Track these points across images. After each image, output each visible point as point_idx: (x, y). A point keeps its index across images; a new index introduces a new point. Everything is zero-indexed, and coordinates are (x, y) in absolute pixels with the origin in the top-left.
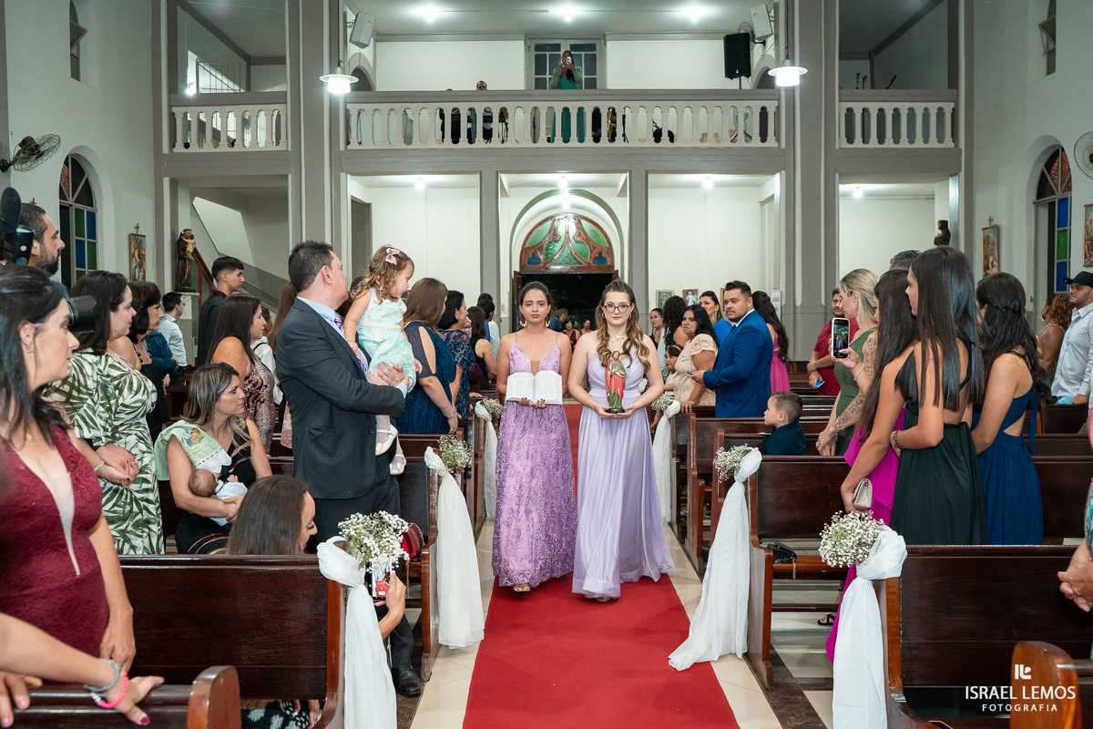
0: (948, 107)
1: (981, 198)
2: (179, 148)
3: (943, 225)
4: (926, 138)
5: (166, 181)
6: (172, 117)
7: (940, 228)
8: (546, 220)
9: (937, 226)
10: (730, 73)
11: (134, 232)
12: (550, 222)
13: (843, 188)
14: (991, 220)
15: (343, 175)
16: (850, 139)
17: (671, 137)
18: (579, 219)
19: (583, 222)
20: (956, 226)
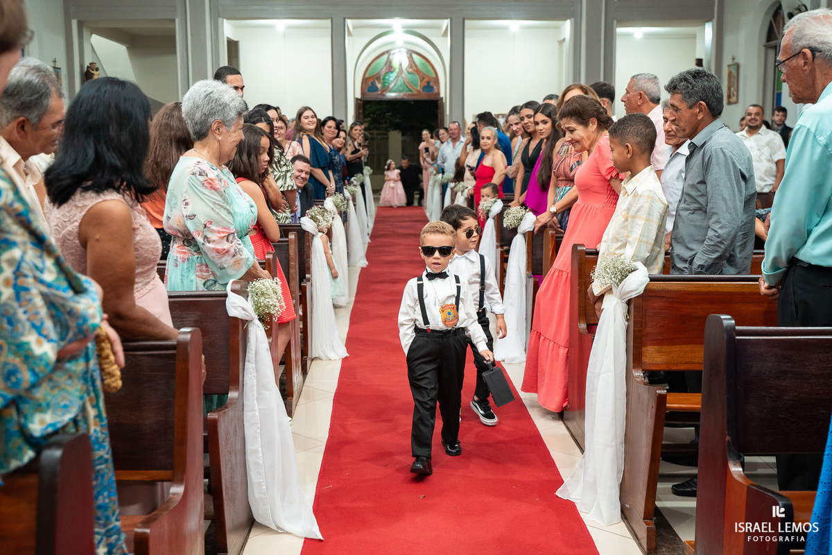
1: (728, 41)
3: (699, 61)
5: (75, 24)
7: (697, 64)
8: (383, 54)
9: (694, 62)
12: (385, 57)
13: (619, 29)
14: (733, 59)
15: (220, 20)
18: (411, 53)
19: (414, 56)
20: (709, 63)
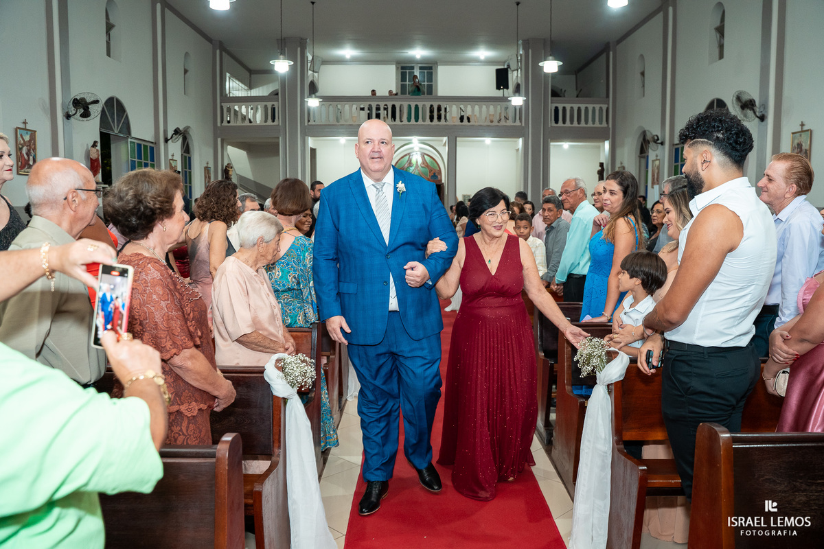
0: (604, 107)
1: (618, 152)
2: (225, 124)
3: (601, 165)
4: (594, 122)
5: (219, 140)
6: (222, 107)
7: (600, 166)
8: (406, 155)
9: (598, 165)
10: (498, 88)
11: (206, 165)
12: (408, 156)
13: (551, 143)
14: (621, 163)
15: (306, 137)
16: (557, 121)
17: (469, 119)
18: (423, 155)
19: (426, 156)
20: (607, 165)
